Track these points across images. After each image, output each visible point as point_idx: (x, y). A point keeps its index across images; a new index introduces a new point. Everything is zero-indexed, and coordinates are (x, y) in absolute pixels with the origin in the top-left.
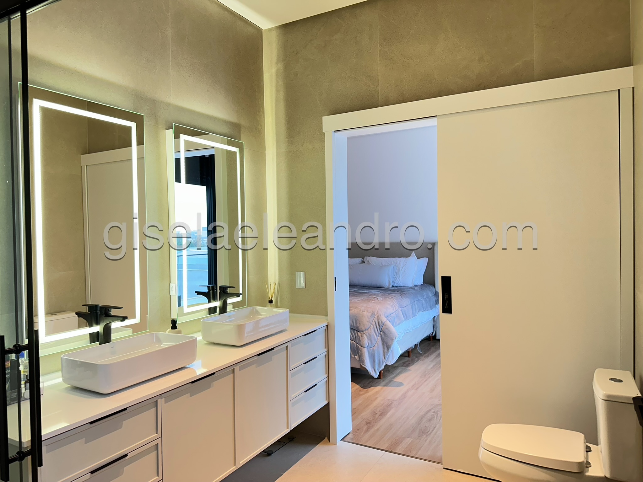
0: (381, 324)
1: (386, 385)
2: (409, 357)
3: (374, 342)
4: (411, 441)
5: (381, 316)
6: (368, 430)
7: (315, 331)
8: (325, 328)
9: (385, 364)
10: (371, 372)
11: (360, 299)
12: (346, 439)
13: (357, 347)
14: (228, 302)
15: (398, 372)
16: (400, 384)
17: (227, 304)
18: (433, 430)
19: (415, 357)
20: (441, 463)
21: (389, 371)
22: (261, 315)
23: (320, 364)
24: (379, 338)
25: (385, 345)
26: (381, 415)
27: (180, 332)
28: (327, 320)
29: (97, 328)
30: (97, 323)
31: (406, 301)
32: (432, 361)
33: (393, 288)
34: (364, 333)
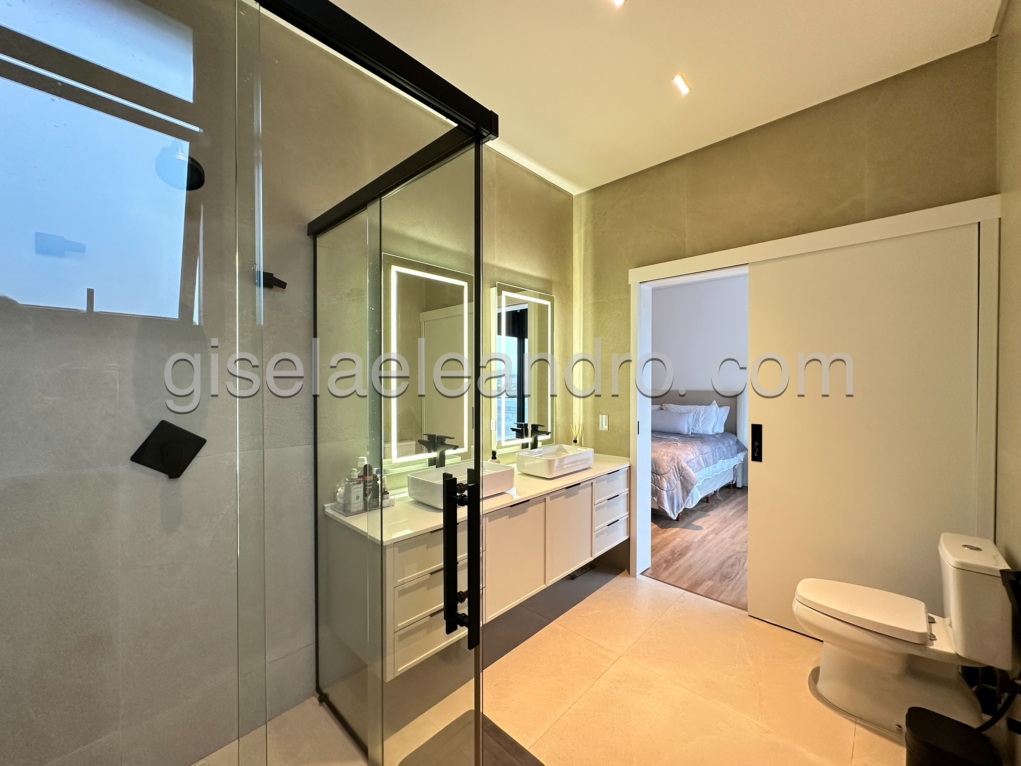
0: (680, 468)
1: (684, 527)
2: (707, 502)
3: (673, 486)
4: (712, 584)
5: (681, 461)
6: (666, 568)
7: (618, 470)
8: (627, 468)
9: (683, 507)
10: (670, 513)
11: (659, 444)
12: (646, 573)
13: (656, 489)
14: (538, 439)
15: (697, 516)
16: (699, 528)
17: (537, 441)
18: (736, 576)
19: (714, 503)
20: (747, 610)
21: (687, 514)
22: (567, 453)
23: (622, 502)
24: (679, 482)
25: (685, 489)
26: (679, 555)
27: (499, 462)
28: (629, 461)
29: (434, 455)
30: (435, 450)
31: (707, 449)
32: (732, 509)
33: (692, 435)
34: (663, 477)
